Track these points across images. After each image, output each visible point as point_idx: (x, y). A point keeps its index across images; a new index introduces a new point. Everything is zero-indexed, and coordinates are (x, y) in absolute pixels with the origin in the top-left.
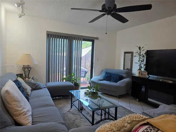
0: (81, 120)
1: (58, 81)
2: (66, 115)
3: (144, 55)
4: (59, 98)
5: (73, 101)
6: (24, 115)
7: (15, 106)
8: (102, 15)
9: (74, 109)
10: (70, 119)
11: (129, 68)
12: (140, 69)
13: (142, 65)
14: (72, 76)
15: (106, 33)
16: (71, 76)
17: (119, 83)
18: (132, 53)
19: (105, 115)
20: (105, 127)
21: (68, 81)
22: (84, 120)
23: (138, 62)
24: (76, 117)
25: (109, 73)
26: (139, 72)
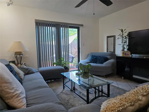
0: (74, 100)
1: (49, 66)
2: (59, 96)
3: (127, 37)
4: (51, 81)
5: (65, 83)
6: (17, 97)
7: (6, 87)
9: (66, 90)
10: (64, 99)
12: (123, 50)
13: (125, 46)
14: (62, 60)
15: (94, 14)
16: (60, 61)
18: (114, 37)
20: (114, 103)
21: (58, 65)
22: (78, 99)
23: (121, 43)
24: (69, 97)
25: (95, 56)
26: (123, 53)
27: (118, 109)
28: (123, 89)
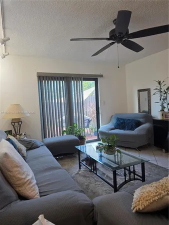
0: (96, 184)
1: (57, 135)
2: (75, 179)
3: (167, 91)
4: (60, 157)
5: (81, 159)
6: (29, 184)
7: (17, 173)
8: (110, 44)
9: (83, 171)
10: (82, 184)
11: (147, 109)
12: (163, 110)
13: (165, 105)
15: (119, 67)
16: (73, 128)
17: (136, 131)
18: (148, 90)
19: (130, 174)
20: (148, 192)
21: (69, 134)
22: (101, 184)
23: (159, 101)
24: (89, 181)
25: (121, 119)
26: (162, 114)
27: (154, 199)
28: (164, 168)
